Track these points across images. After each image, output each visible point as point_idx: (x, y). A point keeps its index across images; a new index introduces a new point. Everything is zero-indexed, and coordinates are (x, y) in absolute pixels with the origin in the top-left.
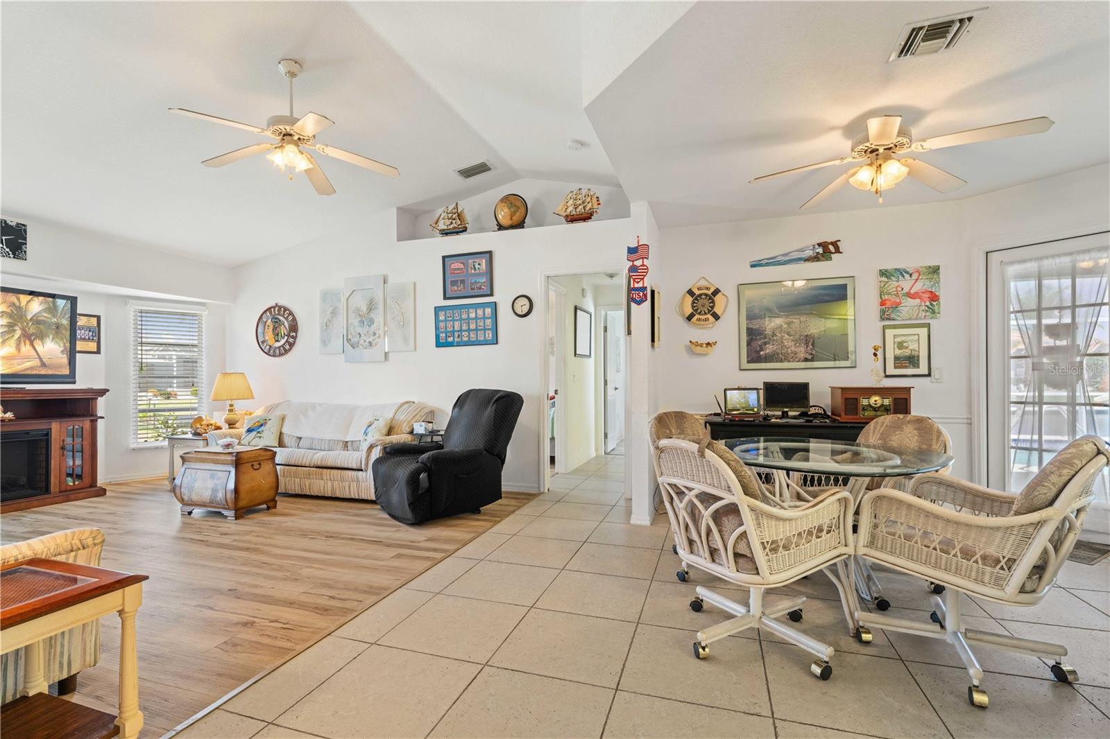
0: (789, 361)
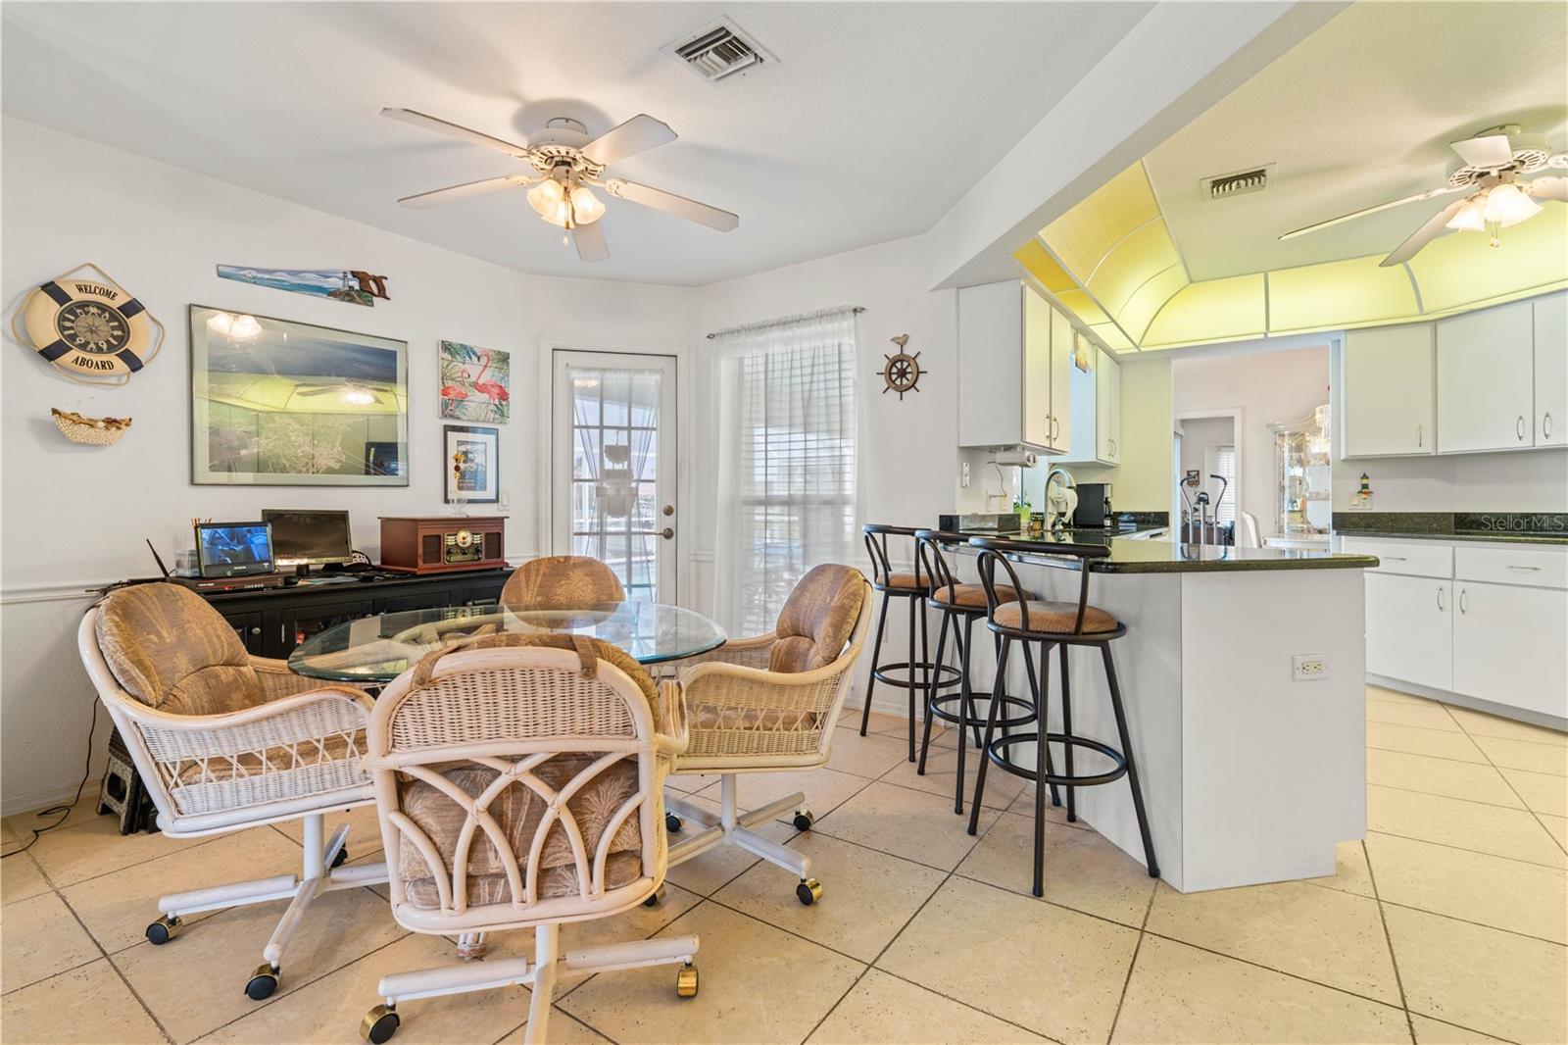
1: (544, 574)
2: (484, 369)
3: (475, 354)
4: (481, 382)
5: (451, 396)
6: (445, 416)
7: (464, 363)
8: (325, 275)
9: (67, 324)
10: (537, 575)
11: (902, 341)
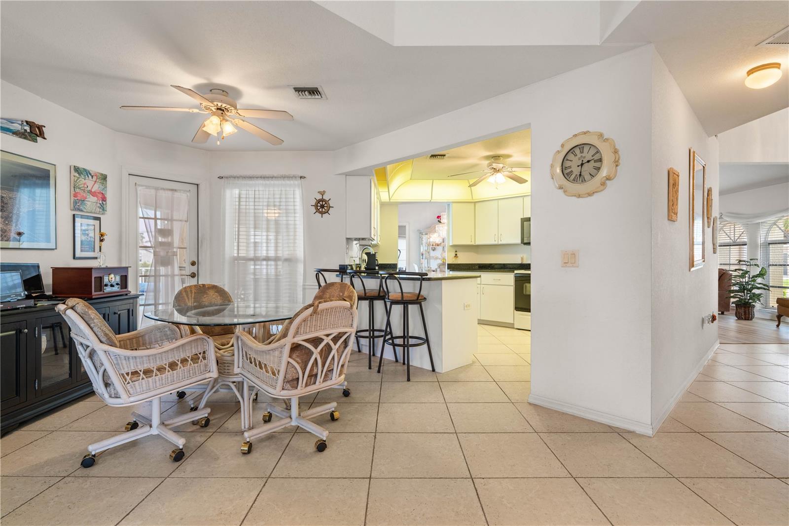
1: (195, 293)
2: (95, 183)
3: (90, 174)
4: (93, 190)
5: (78, 198)
6: (75, 209)
7: (85, 179)
8: (11, 121)
10: (191, 293)
11: (322, 193)
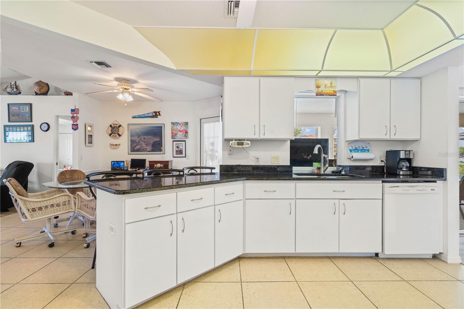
0: (144, 152)
2: (181, 127)
3: (179, 124)
4: (181, 130)
5: (174, 134)
6: (172, 138)
7: (176, 126)
8: (149, 114)
9: (113, 130)
